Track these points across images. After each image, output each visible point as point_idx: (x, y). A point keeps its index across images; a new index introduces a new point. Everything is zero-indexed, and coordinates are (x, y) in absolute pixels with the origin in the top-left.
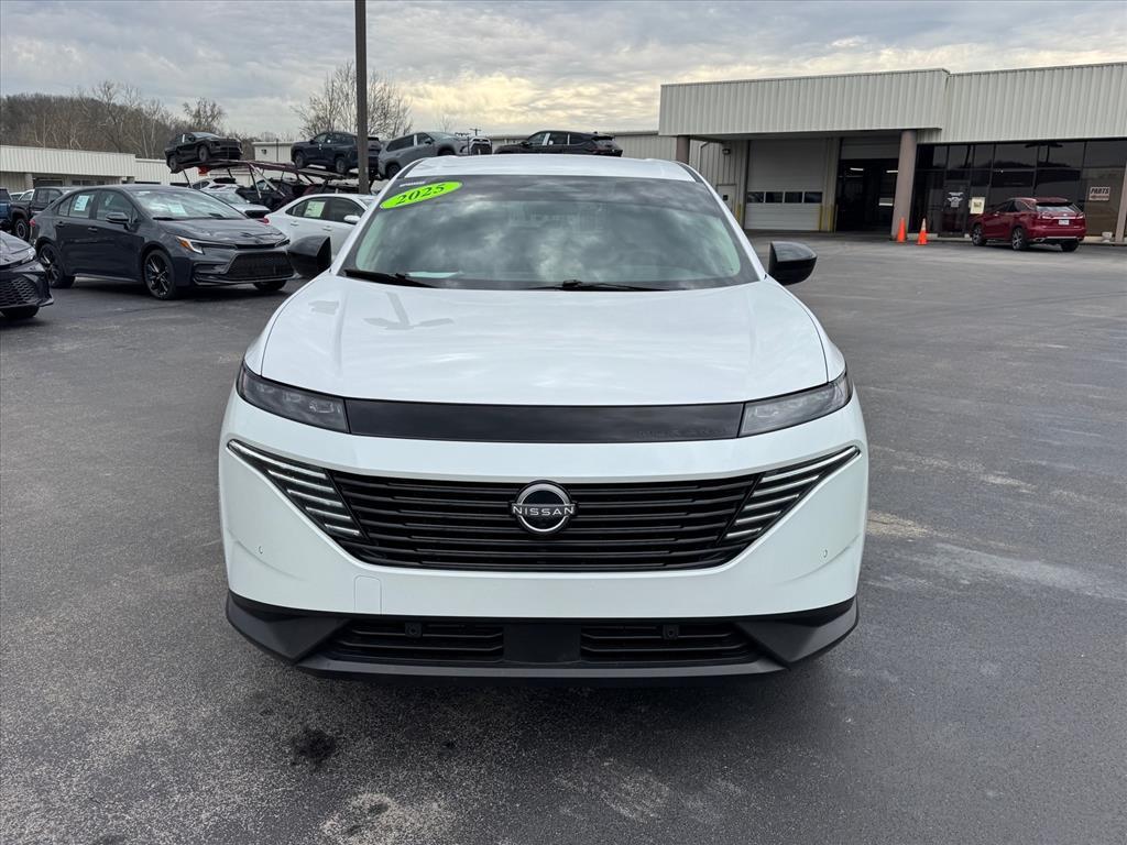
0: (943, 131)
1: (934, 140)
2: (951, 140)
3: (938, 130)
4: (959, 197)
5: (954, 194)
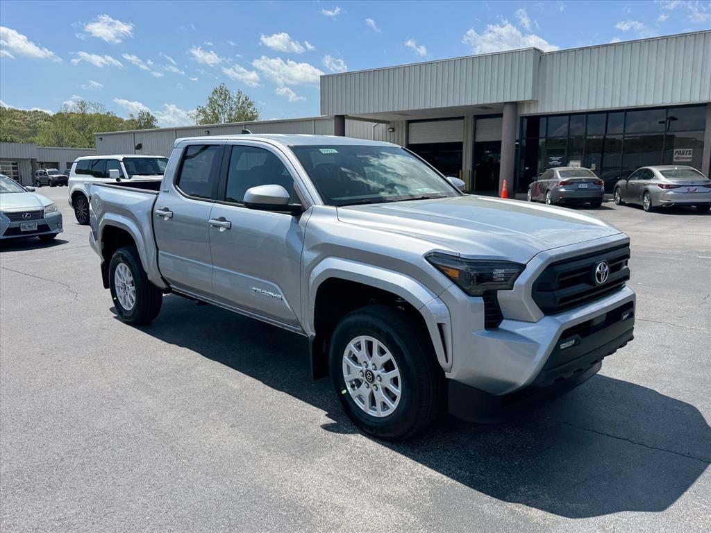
0: (540, 102)
4: (559, 161)
5: (554, 158)
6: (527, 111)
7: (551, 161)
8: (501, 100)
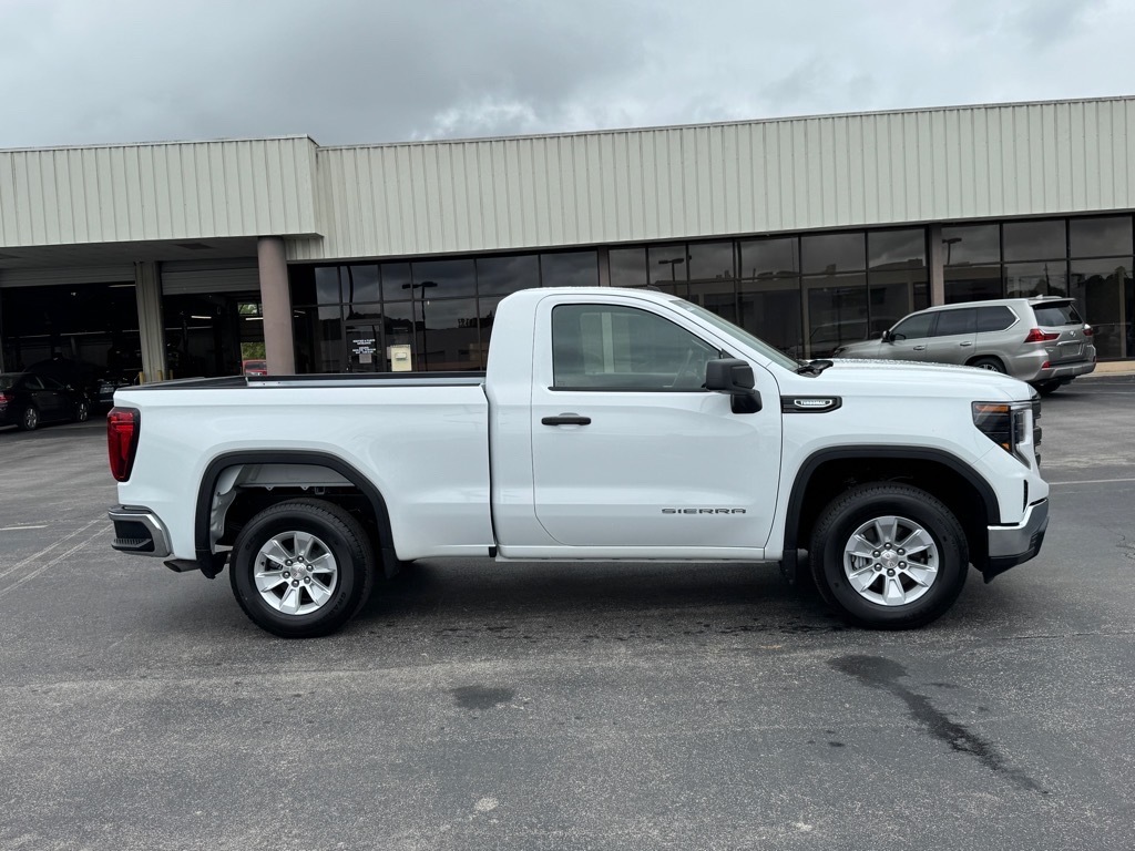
0: (326, 240)
1: (314, 255)
2: (341, 254)
3: (316, 238)
4: (370, 346)
5: (361, 342)
6: (301, 255)
7: (357, 347)
8: (251, 232)
